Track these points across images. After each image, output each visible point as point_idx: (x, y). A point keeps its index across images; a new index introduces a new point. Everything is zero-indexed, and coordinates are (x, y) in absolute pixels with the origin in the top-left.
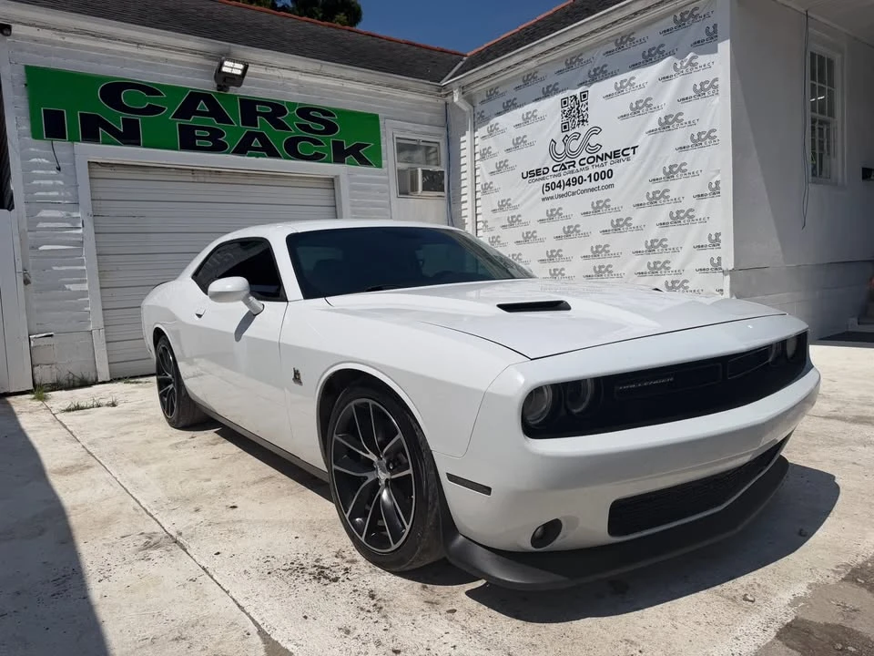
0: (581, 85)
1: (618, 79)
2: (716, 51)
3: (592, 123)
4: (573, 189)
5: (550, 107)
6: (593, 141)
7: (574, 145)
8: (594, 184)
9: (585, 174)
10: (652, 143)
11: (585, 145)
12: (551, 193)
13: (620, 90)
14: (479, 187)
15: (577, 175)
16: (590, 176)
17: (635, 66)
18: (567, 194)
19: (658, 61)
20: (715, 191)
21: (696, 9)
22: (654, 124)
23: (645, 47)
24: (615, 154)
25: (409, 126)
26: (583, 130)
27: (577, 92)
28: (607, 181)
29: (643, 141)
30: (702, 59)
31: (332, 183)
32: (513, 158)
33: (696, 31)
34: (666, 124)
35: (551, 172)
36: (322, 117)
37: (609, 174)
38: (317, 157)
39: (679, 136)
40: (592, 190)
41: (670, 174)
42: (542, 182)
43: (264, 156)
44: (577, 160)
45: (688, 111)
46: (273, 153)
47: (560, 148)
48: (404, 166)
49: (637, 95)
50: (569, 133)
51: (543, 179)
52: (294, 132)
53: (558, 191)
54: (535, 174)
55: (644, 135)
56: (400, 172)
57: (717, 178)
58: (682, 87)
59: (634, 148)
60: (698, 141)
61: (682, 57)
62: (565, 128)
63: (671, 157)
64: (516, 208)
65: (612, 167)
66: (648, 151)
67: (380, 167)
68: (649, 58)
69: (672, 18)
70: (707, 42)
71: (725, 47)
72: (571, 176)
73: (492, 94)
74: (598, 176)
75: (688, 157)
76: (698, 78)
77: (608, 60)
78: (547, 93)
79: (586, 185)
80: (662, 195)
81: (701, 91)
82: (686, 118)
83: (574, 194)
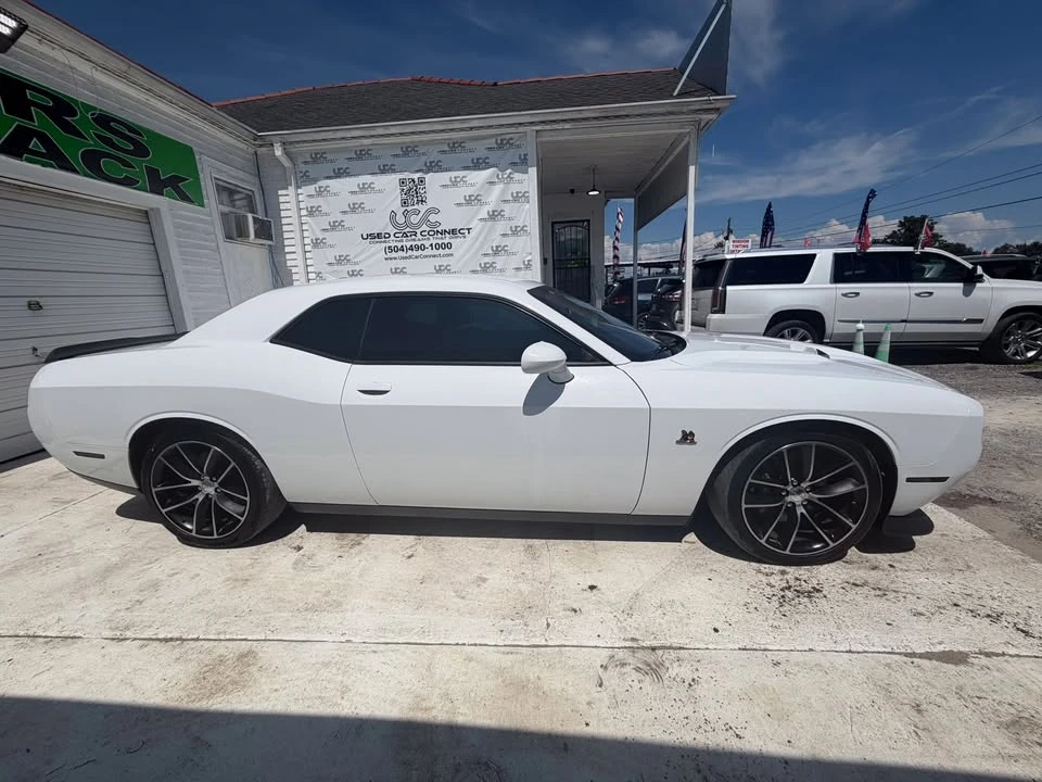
0: (418, 171)
1: (453, 174)
2: (527, 173)
3: (430, 203)
4: (415, 253)
5: (389, 183)
6: (433, 218)
7: (415, 219)
8: (435, 252)
9: (427, 244)
10: (483, 227)
11: (425, 220)
12: (394, 255)
13: (454, 183)
14: (307, 241)
15: (419, 243)
16: (431, 245)
17: (466, 168)
18: (410, 257)
19: (484, 169)
20: (528, 266)
21: (511, 139)
22: (483, 214)
23: (475, 156)
24: (453, 232)
25: (225, 168)
26: (423, 208)
27: (416, 176)
28: (447, 251)
29: (476, 225)
30: (517, 176)
31: (146, 216)
32: (349, 220)
33: (512, 155)
34: (494, 216)
35: (392, 237)
36: (127, 132)
37: (449, 246)
38: (128, 182)
39: (501, 226)
40: (434, 256)
41: (497, 251)
42: (384, 245)
43: (52, 166)
44: (418, 231)
45: (508, 209)
46: (65, 165)
47: (400, 219)
48: (226, 209)
49: (469, 191)
50: (409, 208)
51: (385, 242)
52: (92, 143)
53: (400, 254)
54: (376, 237)
55: (476, 221)
56: (223, 215)
57: (529, 258)
58: (503, 192)
59: (468, 229)
60: (516, 231)
61: (503, 170)
62: (404, 203)
63: (497, 241)
64: (356, 263)
65: (452, 241)
66: (480, 234)
67: (203, 206)
68: (478, 165)
69: (494, 140)
70: (521, 164)
71: (533, 171)
72: (414, 243)
73: (317, 158)
74: (438, 247)
75: (508, 241)
76: (515, 188)
77: (441, 157)
78: (384, 170)
79: (428, 252)
80: (491, 266)
81: (517, 198)
82: (506, 214)
83: (416, 257)
